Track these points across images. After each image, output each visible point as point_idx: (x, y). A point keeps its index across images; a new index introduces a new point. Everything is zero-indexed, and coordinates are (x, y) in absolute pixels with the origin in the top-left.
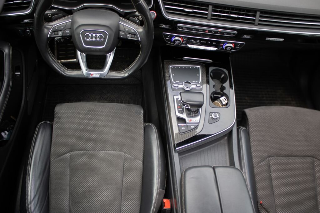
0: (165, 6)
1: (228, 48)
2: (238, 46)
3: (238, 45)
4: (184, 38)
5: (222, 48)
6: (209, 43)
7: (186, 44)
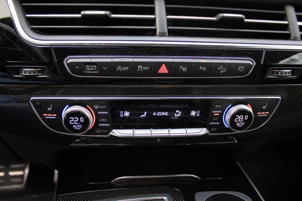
0: (27, 16)
1: (239, 117)
2: (265, 111)
3: (264, 107)
4: (96, 107)
5: (221, 127)
6: (178, 114)
7: (110, 129)
